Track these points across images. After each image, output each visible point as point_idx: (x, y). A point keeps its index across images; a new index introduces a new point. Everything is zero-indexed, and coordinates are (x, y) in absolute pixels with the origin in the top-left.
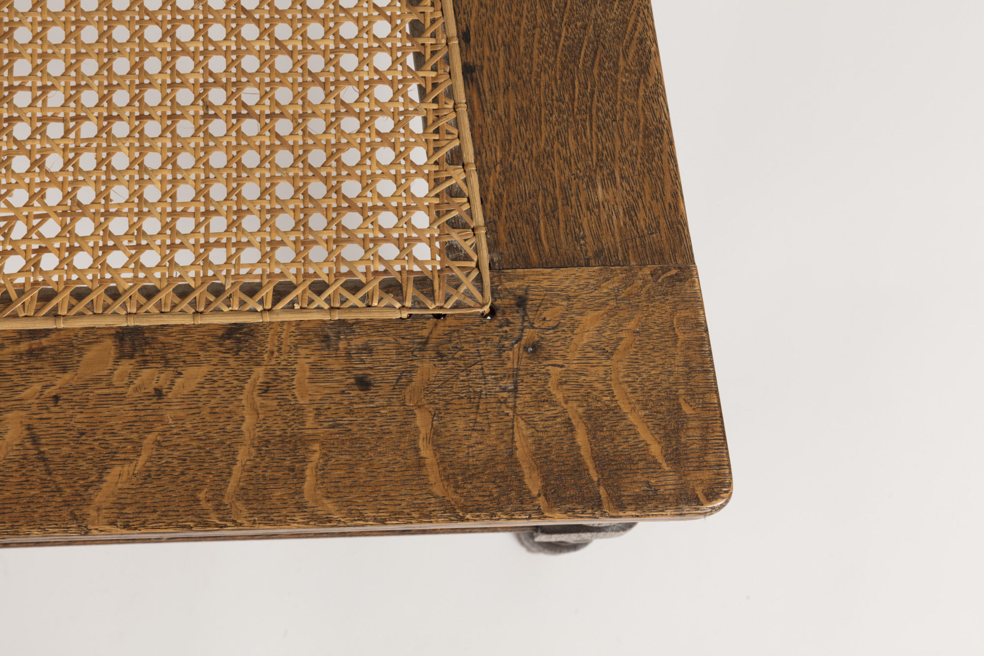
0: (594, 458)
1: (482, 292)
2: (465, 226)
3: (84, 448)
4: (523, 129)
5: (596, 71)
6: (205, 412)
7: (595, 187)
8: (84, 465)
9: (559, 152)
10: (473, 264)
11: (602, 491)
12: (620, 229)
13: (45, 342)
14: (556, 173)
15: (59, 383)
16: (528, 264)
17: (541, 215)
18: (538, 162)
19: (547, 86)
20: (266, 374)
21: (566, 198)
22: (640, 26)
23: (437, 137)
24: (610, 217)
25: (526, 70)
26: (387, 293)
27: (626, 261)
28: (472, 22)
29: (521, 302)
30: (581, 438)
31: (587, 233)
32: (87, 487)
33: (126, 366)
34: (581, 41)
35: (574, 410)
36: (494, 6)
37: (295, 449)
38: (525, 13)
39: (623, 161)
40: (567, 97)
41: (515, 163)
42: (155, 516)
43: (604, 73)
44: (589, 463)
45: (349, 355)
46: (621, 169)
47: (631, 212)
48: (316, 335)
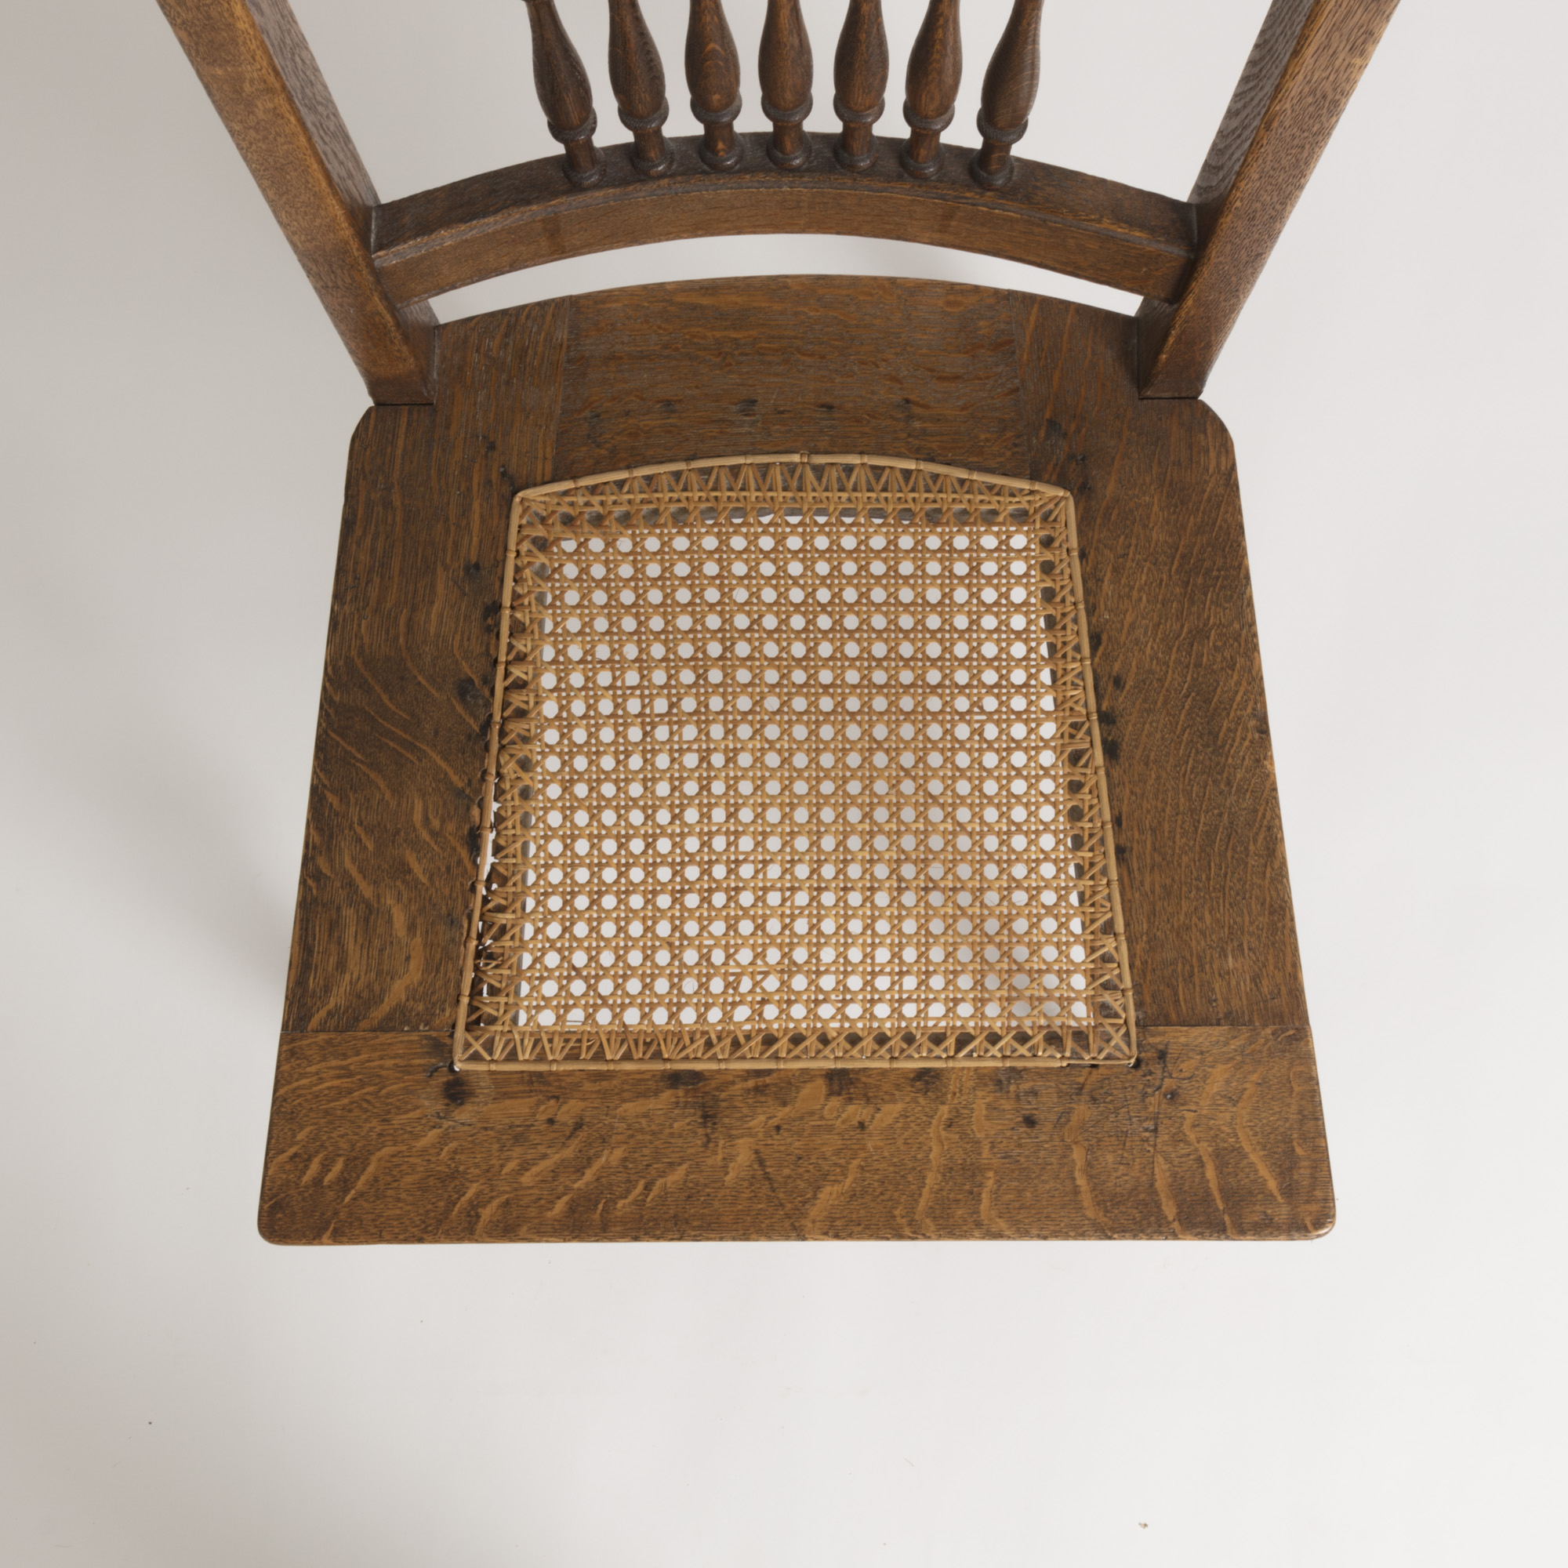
0: (1221, 1190)
1: (1129, 1045)
2: (1115, 988)
3: (801, 1170)
4: (1166, 904)
5: (1229, 854)
6: (900, 1142)
7: (1226, 956)
8: (802, 1185)
9: (1196, 925)
10: (1121, 1021)
11: (1227, 1218)
12: (1247, 994)
13: (768, 1080)
14: (1194, 944)
15: (780, 1115)
16: (1168, 1023)
17: (1180, 979)
18: (1178, 934)
19: (1188, 866)
20: (950, 1112)
21: (1202, 967)
22: (1268, 814)
23: (1092, 910)
24: (1238, 984)
25: (1170, 852)
26: (1050, 1044)
27: (1251, 1022)
28: (1125, 809)
29: (1162, 1055)
30: (1210, 1173)
31: (1219, 997)
32: (804, 1203)
33: (835, 1102)
34: (1217, 827)
35: (1205, 1149)
36: (1143, 794)
37: (973, 1176)
38: (1170, 801)
39: (1252, 934)
40: (1204, 877)
41: (1159, 933)
42: (860, 1228)
43: (1237, 856)
44: (1217, 1195)
45: (1018, 1097)
46: (1249, 942)
47: (1256, 979)
48: (991, 1079)
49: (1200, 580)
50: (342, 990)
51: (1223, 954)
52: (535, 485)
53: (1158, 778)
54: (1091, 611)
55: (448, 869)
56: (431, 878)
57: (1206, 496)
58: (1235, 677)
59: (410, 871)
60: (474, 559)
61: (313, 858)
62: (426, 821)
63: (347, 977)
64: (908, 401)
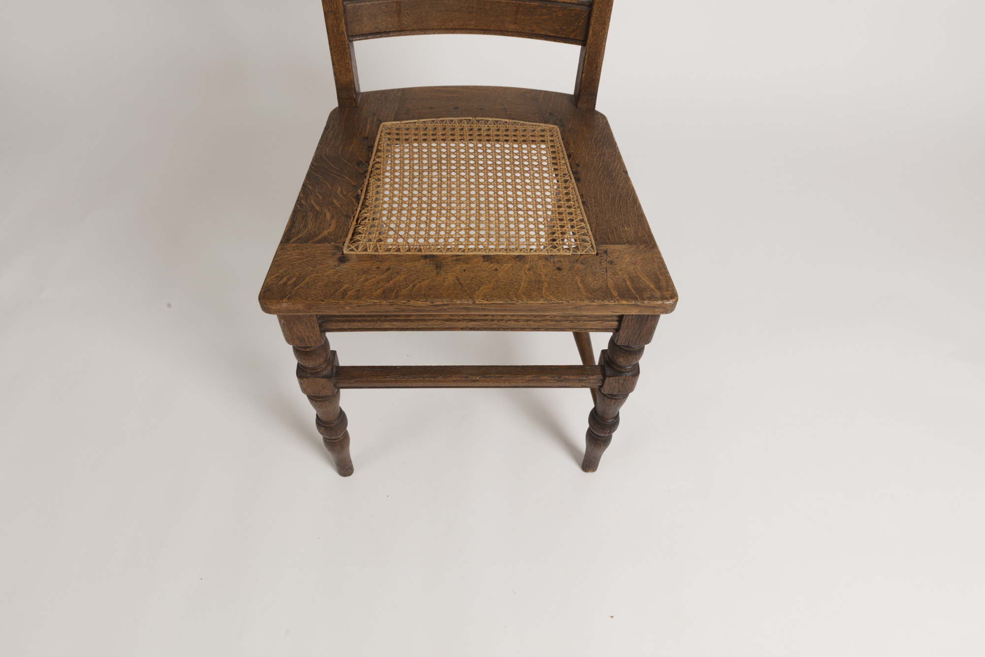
0: (633, 288)
1: (593, 249)
2: (587, 235)
3: (473, 282)
4: (601, 215)
5: (621, 203)
6: (511, 274)
7: (624, 227)
8: (473, 285)
9: (612, 220)
10: (590, 244)
11: (637, 295)
12: (633, 236)
13: (461, 257)
14: (612, 224)
15: (465, 267)
16: (606, 244)
17: (609, 233)
18: (606, 222)
19: (607, 206)
20: (529, 266)
21: (616, 230)
22: (633, 194)
24: (630, 234)
25: (601, 202)
26: (565, 249)
27: (636, 243)
28: (584, 192)
29: (606, 252)
30: (628, 283)
31: (624, 237)
32: (475, 291)
33: (486, 263)
34: (616, 197)
35: (626, 276)
36: (590, 189)
37: (539, 283)
38: (599, 191)
39: (632, 222)
40: (613, 208)
41: (600, 222)
42: (496, 298)
43: (624, 203)
44: (632, 289)
45: (554, 263)
46: (632, 224)
47: (636, 233)
48: (544, 258)
49: (601, 144)
50: (304, 233)
51: (623, 226)
52: (388, 121)
53: (594, 186)
54: (567, 150)
55: (348, 204)
56: (341, 206)
57: (600, 127)
58: (616, 163)
59: (334, 204)
60: (366, 136)
61: (300, 201)
62: (342, 192)
63: (307, 230)
64: (505, 108)
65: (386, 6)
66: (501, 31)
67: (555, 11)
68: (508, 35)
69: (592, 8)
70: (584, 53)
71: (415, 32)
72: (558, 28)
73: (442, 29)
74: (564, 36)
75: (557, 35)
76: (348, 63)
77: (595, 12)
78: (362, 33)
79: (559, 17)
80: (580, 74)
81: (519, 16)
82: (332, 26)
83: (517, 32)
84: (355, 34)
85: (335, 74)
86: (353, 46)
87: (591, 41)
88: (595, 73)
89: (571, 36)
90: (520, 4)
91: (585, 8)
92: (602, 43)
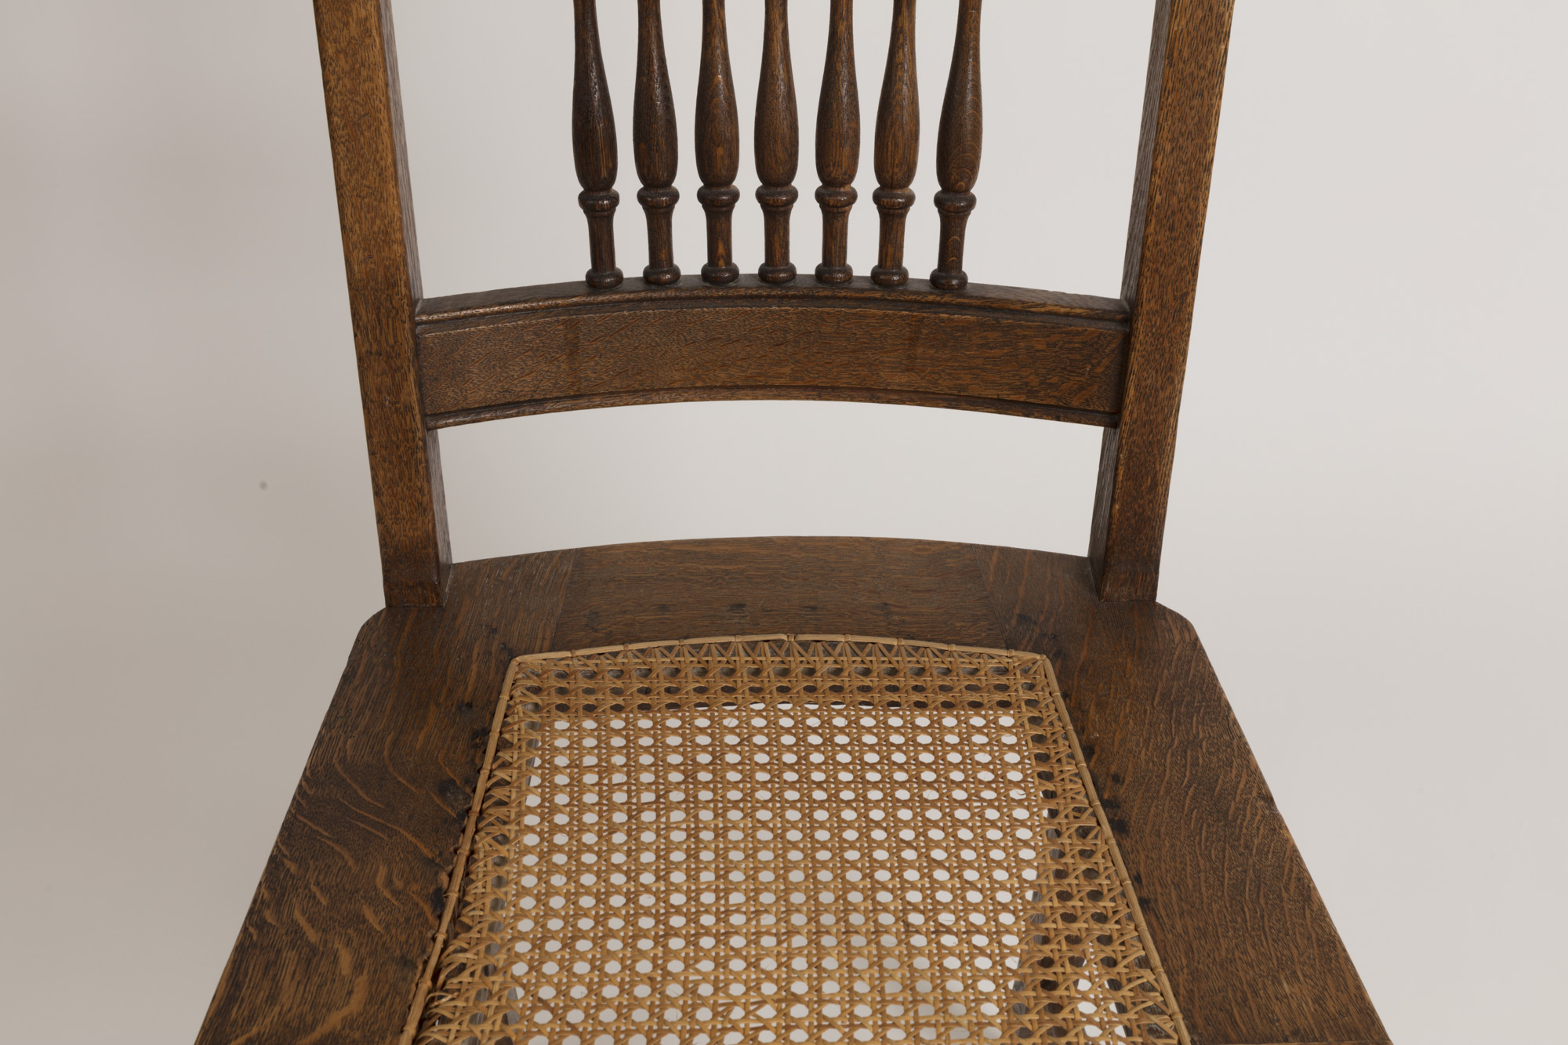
49: (1183, 709)
50: (268, 1021)
51: (1276, 981)
52: (533, 652)
53: (1173, 846)
54: (1080, 731)
55: (407, 920)
56: (387, 928)
57: (1175, 657)
58: (1234, 772)
59: (364, 921)
60: (467, 699)
61: (260, 911)
62: (389, 882)
63: (277, 1009)
64: (886, 604)
65: (535, 333)
66: (869, 389)
67: (1025, 337)
68: (889, 402)
69: (1131, 327)
70: (1114, 446)
71: (617, 400)
72: (1034, 381)
73: (696, 388)
74: (1053, 402)
75: (1032, 400)
76: (421, 490)
77: (1141, 337)
78: (465, 406)
79: (1038, 351)
80: (1106, 503)
81: (919, 351)
82: (380, 392)
83: (916, 392)
84: (443, 410)
85: (380, 519)
86: (435, 440)
87: (1135, 415)
88: (1151, 501)
89: (1075, 403)
90: (921, 320)
91: (1111, 328)
92: (1165, 420)
